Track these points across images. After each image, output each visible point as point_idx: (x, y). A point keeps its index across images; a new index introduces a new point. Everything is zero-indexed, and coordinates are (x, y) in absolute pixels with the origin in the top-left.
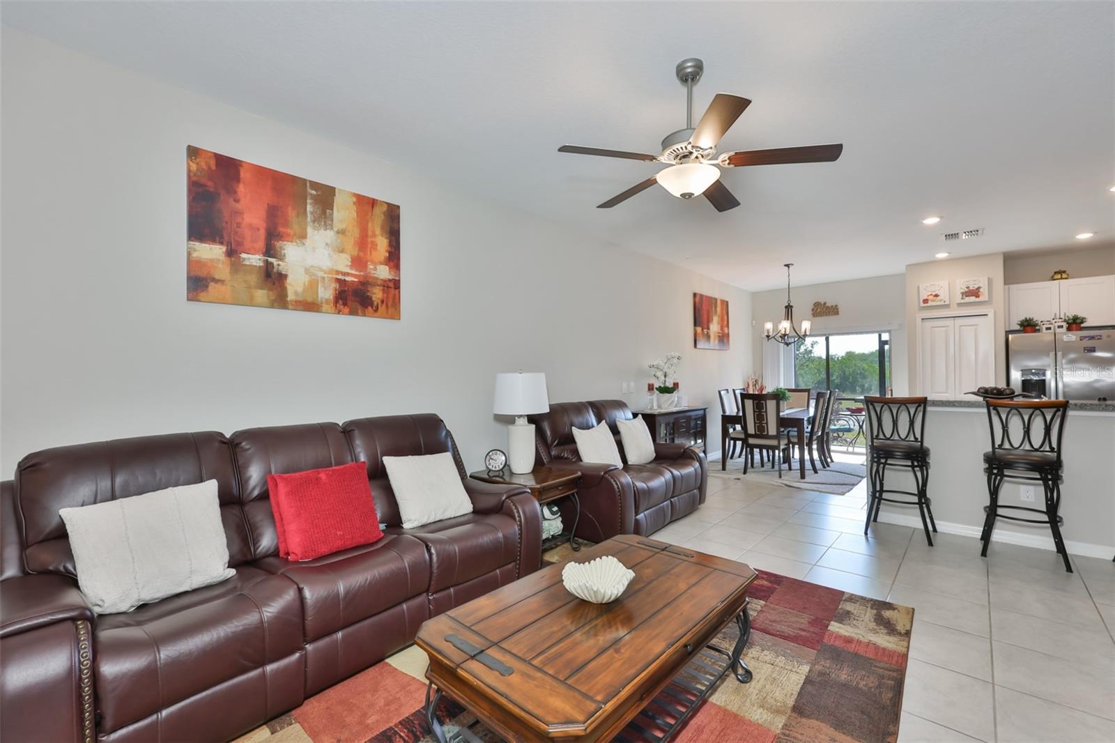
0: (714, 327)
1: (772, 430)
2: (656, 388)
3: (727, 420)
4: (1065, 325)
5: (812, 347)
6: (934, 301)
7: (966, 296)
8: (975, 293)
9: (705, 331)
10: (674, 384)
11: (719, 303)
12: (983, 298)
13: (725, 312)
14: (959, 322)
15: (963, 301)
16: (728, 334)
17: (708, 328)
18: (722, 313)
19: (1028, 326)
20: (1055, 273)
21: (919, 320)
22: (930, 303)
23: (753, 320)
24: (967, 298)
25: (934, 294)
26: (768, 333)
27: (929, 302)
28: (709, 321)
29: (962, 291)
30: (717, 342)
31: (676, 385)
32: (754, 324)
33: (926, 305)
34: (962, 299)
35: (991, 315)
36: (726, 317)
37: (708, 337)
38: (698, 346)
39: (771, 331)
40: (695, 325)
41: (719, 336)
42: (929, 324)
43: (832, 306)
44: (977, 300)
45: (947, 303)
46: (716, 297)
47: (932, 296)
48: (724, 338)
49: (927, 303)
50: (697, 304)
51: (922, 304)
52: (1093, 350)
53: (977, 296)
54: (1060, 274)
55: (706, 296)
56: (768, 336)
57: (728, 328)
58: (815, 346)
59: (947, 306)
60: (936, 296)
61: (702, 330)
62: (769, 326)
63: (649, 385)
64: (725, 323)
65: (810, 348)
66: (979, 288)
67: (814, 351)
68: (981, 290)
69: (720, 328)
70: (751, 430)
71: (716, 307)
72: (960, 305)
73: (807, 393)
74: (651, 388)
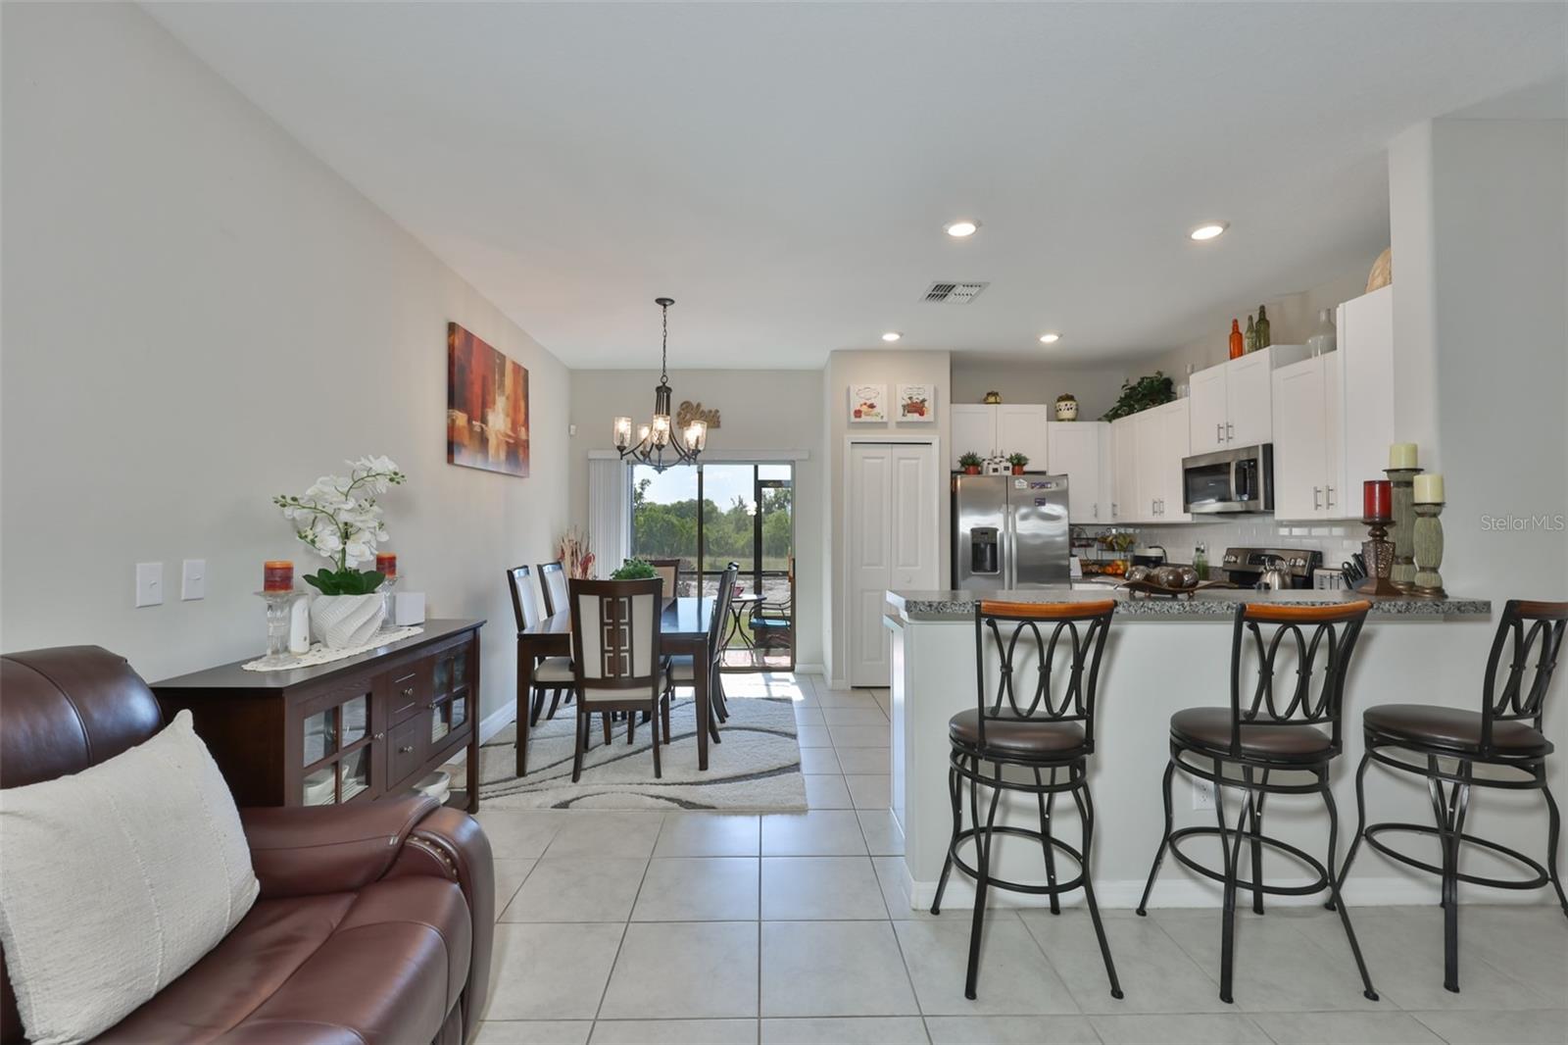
0: (498, 421)
1: (642, 667)
2: (309, 578)
3: (532, 647)
4: (1009, 465)
5: (642, 489)
6: (867, 414)
7: (908, 412)
8: (916, 407)
9: (477, 424)
10: (380, 560)
11: (509, 368)
12: (928, 417)
13: (520, 392)
14: (898, 450)
15: (905, 419)
16: (527, 441)
17: (484, 421)
18: (515, 392)
19: (971, 464)
20: (989, 394)
21: (848, 444)
22: (864, 419)
23: (571, 423)
24: (909, 415)
25: (869, 402)
26: (622, 442)
27: (863, 415)
28: (486, 404)
29: (904, 403)
30: (503, 455)
31: (386, 565)
32: (572, 432)
33: (858, 420)
34: (904, 415)
35: (936, 443)
36: (522, 404)
37: (483, 441)
38: (458, 460)
39: (628, 437)
40: (452, 403)
41: (508, 443)
42: (860, 451)
43: (710, 412)
44: (921, 419)
45: (885, 419)
46: (503, 352)
47: (865, 407)
48: (517, 450)
49: (860, 417)
50: (457, 353)
51: (853, 419)
52: (1041, 502)
53: (922, 414)
54: (991, 397)
55: (481, 342)
56: (621, 449)
57: (527, 429)
58: (646, 486)
59: (883, 425)
60: (872, 406)
61: (470, 421)
62: (623, 426)
63: (270, 571)
64: (520, 416)
65: (639, 490)
66: (924, 401)
67: (645, 494)
68: (926, 404)
69: (510, 426)
70: (593, 669)
71: (502, 375)
72: (900, 424)
73: (673, 569)
74: (278, 580)
